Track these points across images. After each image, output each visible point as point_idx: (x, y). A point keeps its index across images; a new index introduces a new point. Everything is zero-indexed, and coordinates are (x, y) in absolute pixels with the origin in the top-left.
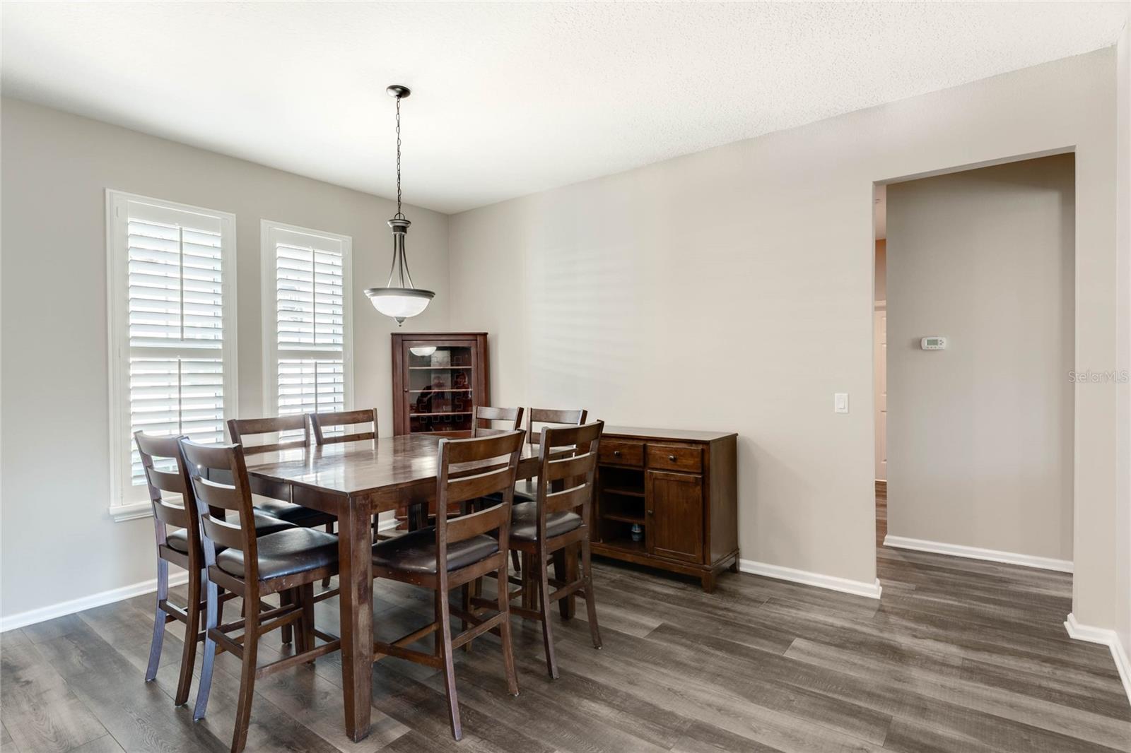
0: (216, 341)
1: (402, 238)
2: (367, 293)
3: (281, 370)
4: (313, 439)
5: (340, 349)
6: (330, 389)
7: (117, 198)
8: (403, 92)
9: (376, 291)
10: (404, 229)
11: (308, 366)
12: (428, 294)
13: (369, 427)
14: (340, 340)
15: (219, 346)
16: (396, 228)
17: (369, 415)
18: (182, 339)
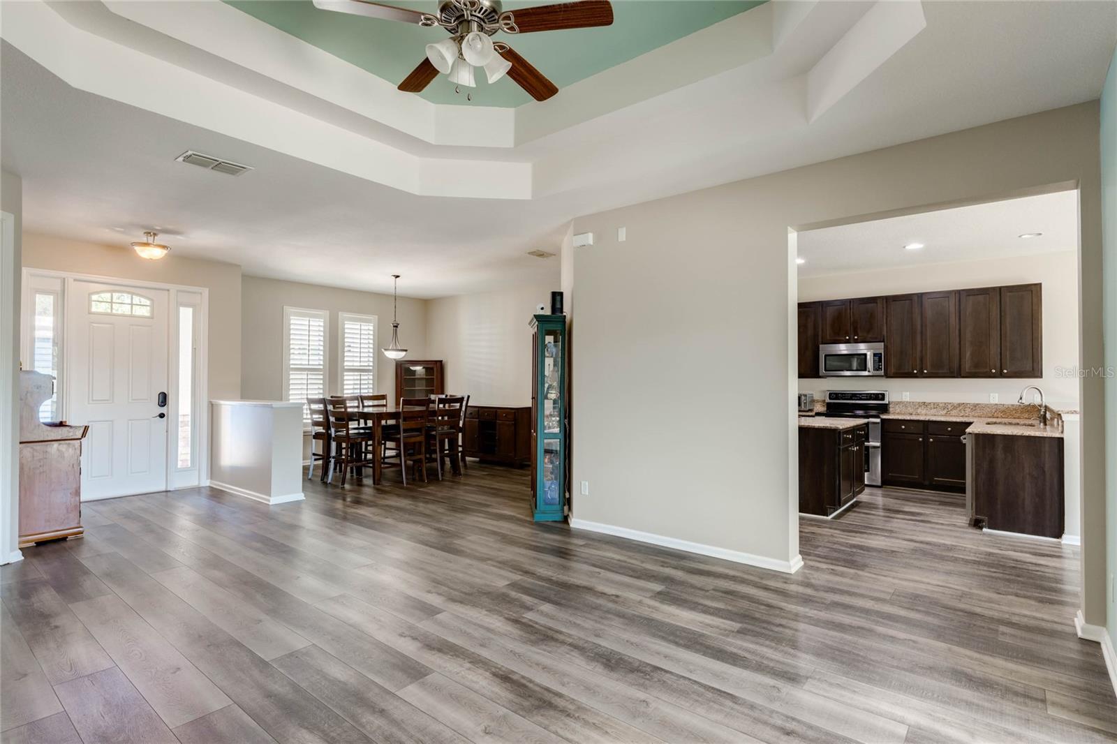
0: (320, 365)
1: (396, 330)
2: (383, 350)
3: (345, 378)
4: (361, 405)
5: (371, 368)
6: (366, 387)
7: (288, 309)
8: (398, 277)
9: (386, 350)
10: (397, 327)
11: (356, 376)
12: (406, 351)
13: (383, 402)
14: (371, 364)
15: (321, 367)
16: (394, 326)
17: (383, 397)
18: (309, 365)
